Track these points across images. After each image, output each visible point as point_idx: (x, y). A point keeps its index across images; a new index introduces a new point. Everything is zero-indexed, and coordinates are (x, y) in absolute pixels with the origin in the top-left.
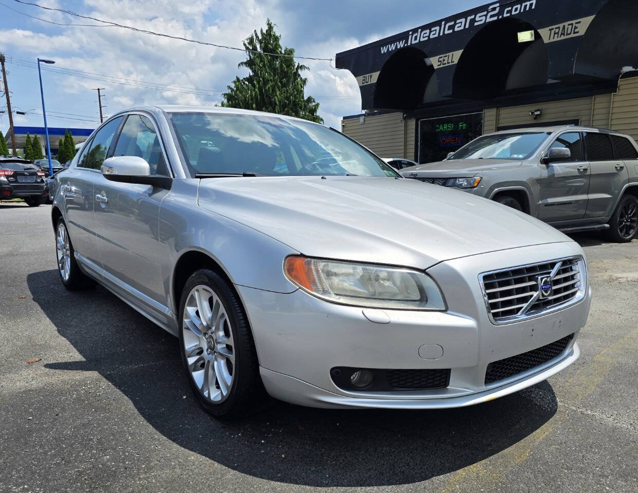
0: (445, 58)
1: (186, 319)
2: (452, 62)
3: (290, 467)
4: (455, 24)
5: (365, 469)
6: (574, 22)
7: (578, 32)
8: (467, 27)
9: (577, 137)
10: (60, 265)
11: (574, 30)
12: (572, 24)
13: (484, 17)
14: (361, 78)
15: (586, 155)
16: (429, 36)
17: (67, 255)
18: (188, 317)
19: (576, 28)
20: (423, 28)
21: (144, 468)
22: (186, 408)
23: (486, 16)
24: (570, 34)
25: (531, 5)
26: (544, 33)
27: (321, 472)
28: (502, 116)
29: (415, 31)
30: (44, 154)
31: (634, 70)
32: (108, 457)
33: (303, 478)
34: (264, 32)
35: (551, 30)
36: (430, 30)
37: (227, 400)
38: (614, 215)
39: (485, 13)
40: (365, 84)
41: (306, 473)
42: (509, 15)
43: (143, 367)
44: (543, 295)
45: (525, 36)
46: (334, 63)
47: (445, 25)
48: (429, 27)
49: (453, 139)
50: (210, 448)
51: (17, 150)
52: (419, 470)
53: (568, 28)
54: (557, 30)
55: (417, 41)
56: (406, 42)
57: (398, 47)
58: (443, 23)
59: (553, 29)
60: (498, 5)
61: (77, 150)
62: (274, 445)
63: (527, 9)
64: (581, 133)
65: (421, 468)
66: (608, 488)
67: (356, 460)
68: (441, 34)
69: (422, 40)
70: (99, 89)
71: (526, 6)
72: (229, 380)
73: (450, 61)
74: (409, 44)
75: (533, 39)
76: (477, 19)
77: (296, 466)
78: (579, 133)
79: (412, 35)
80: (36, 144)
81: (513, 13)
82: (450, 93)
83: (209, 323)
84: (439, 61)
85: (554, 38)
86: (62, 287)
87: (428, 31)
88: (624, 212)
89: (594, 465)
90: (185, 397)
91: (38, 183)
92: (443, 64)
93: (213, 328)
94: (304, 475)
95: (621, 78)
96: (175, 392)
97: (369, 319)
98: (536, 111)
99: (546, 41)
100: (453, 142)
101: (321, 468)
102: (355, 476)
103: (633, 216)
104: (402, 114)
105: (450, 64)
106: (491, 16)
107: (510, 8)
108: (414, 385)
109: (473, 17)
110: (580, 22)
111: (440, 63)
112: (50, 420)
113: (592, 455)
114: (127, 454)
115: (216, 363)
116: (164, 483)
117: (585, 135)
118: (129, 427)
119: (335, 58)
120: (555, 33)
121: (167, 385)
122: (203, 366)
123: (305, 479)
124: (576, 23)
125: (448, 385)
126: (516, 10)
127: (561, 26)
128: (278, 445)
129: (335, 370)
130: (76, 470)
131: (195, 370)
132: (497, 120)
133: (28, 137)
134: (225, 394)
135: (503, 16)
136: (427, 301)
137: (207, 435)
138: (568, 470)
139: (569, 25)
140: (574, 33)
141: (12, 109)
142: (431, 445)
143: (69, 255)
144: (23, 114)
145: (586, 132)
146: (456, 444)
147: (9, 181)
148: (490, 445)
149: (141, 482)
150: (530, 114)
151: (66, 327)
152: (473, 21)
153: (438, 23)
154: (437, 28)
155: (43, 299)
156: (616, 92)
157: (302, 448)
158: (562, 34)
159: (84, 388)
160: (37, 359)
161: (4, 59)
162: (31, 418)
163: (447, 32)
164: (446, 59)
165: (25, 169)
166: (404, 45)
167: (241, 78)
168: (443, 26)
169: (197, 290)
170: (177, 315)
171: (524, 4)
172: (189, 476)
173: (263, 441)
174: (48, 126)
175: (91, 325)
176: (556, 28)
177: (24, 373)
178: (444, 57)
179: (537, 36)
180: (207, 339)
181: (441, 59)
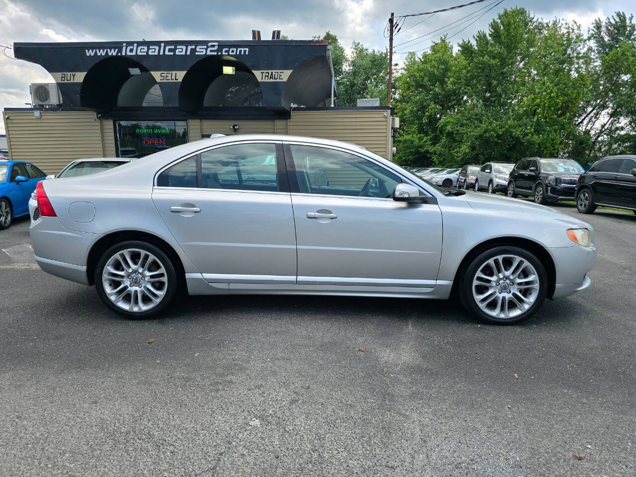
2: (176, 79)
4: (176, 49)
6: (279, 71)
7: (282, 79)
8: (188, 53)
11: (280, 77)
13: (204, 50)
14: (58, 74)
16: (148, 52)
20: (140, 43)
23: (206, 49)
24: (277, 79)
25: (245, 51)
26: (258, 74)
28: (205, 126)
29: (130, 44)
31: (297, 106)
36: (148, 46)
39: (205, 47)
40: (66, 81)
42: (227, 54)
47: (165, 46)
48: (146, 44)
53: (275, 75)
54: (267, 74)
55: (133, 53)
56: (120, 52)
57: (109, 54)
58: (161, 44)
59: (264, 73)
60: (216, 44)
63: (242, 53)
68: (161, 54)
69: (139, 53)
73: (173, 78)
74: (123, 54)
75: (235, 74)
76: (197, 50)
79: (127, 46)
81: (231, 53)
82: (177, 105)
84: (161, 76)
85: (265, 79)
87: (146, 48)
92: (167, 80)
95: (292, 111)
99: (259, 80)
104: (95, 114)
105: (174, 81)
106: (211, 51)
107: (227, 49)
109: (193, 47)
110: (283, 73)
111: (163, 78)
119: (12, 47)
126: (233, 51)
127: (270, 72)
132: (201, 129)
135: (221, 53)
139: (276, 72)
150: (232, 127)
152: (194, 50)
153: (155, 43)
154: (156, 48)
156: (290, 119)
158: (271, 78)
163: (167, 53)
164: (169, 75)
166: (117, 54)
168: (162, 47)
171: (239, 49)
178: (167, 73)
181: (165, 75)
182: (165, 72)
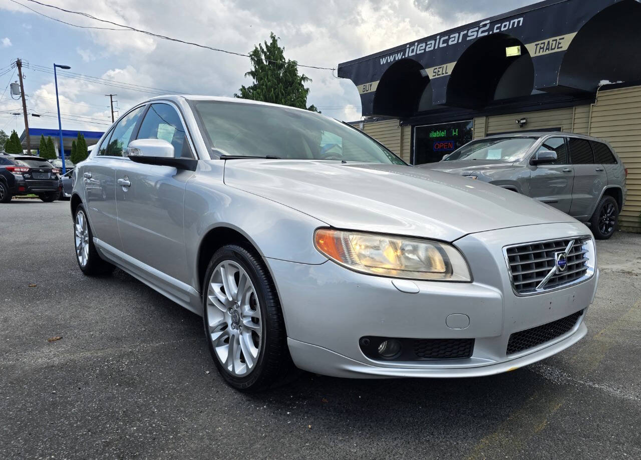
0: (439, 70)
1: (210, 295)
2: (446, 73)
3: (317, 437)
4: (449, 38)
5: (391, 438)
6: (558, 38)
7: (561, 47)
8: (460, 41)
9: (561, 142)
10: (78, 251)
11: (558, 45)
12: (556, 40)
13: (476, 33)
14: (362, 86)
15: (570, 159)
16: (425, 49)
17: (86, 242)
18: (212, 293)
19: (559, 43)
20: (420, 41)
21: (172, 438)
22: (211, 382)
23: (477, 31)
24: (554, 49)
25: (519, 22)
26: (531, 48)
27: (348, 441)
28: (490, 124)
29: (412, 44)
30: (57, 154)
31: (610, 83)
32: (135, 428)
33: (332, 447)
34: (269, 44)
35: (537, 45)
36: (426, 43)
37: (253, 372)
38: (594, 214)
39: (477, 29)
40: (366, 92)
41: (334, 442)
42: (498, 31)
43: (165, 345)
44: (560, 271)
45: (512, 51)
46: (336, 72)
47: (440, 39)
48: (425, 40)
49: (446, 144)
50: (237, 419)
51: (31, 151)
52: (444, 439)
53: (552, 44)
54: (542, 46)
55: (414, 53)
56: (404, 54)
57: (397, 59)
58: (438, 37)
59: (539, 44)
60: (488, 21)
61: (90, 152)
62: (299, 417)
63: (515, 26)
64: (565, 138)
65: (445, 437)
66: (625, 454)
67: (382, 430)
68: (436, 48)
69: (418, 52)
70: (111, 96)
71: (514, 23)
72: (255, 352)
73: (444, 72)
74: (406, 56)
75: (519, 53)
76: (469, 35)
77: (323, 435)
78: (564, 138)
79: (409, 48)
80: (50, 145)
81: (503, 29)
82: (444, 101)
83: (235, 298)
84: (434, 72)
85: (539, 52)
86: (80, 273)
87: (424, 45)
88: (604, 211)
89: (609, 433)
90: (208, 372)
91: (53, 179)
92: (438, 75)
93: (239, 303)
94: (332, 444)
95: (599, 90)
96: (198, 368)
97: (398, 289)
98: (522, 119)
99: (532, 55)
100: (446, 147)
101: (347, 437)
102: (382, 445)
103: (611, 216)
104: (399, 121)
105: (445, 75)
106: (483, 32)
107: (500, 25)
108: (439, 355)
109: (465, 32)
110: (563, 38)
111: (435, 74)
112: (74, 393)
113: (606, 424)
114: (154, 425)
115: (241, 337)
116: (193, 453)
117: (568, 139)
118: (154, 400)
119: (337, 68)
120: (541, 48)
121: (189, 362)
122: (227, 341)
123: (333, 448)
124: (560, 39)
125: (471, 356)
126: (505, 26)
127: (546, 41)
128: (304, 416)
129: (364, 340)
130: (103, 440)
131: (219, 345)
132: (487, 127)
133: (43, 138)
134: (250, 367)
135: (493, 32)
136: (452, 273)
137: (233, 407)
138: (586, 438)
139: (553, 41)
140: (558, 48)
141: (27, 111)
142: (452, 415)
143: (88, 241)
144: (38, 116)
145: (570, 138)
146: (475, 415)
147: (24, 177)
148: (508, 416)
149: (170, 452)
150: (517, 122)
151: (86, 309)
152: (466, 36)
153: (433, 37)
154: (433, 42)
155: (61, 283)
156: (594, 103)
157: (327, 419)
158: (546, 49)
159: (106, 364)
160: (58, 338)
161: (21, 64)
162: (55, 392)
163: (441, 46)
164: (441, 70)
165: (40, 167)
166: (402, 57)
167: (246, 87)
168: (438, 40)
169: (223, 266)
170: (201, 293)
171: (512, 22)
172: (219, 445)
173: (288, 413)
174: (62, 129)
175: (110, 307)
176: (542, 44)
177: (46, 350)
178: (439, 68)
179: (524, 51)
180: (231, 314)
181: (436, 71)
182: (438, 67)
